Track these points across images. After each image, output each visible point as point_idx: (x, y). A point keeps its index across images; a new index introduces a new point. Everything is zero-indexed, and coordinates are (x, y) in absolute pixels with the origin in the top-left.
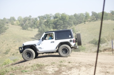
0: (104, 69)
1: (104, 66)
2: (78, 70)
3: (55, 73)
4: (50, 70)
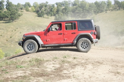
0: (114, 68)
1: (115, 64)
2: (83, 69)
3: (55, 71)
4: (50, 67)
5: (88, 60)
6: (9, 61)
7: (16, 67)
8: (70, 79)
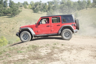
2: (69, 53)
3: (48, 55)
4: (43, 52)
5: (73, 46)
6: (11, 48)
7: (17, 52)
8: (59, 61)
